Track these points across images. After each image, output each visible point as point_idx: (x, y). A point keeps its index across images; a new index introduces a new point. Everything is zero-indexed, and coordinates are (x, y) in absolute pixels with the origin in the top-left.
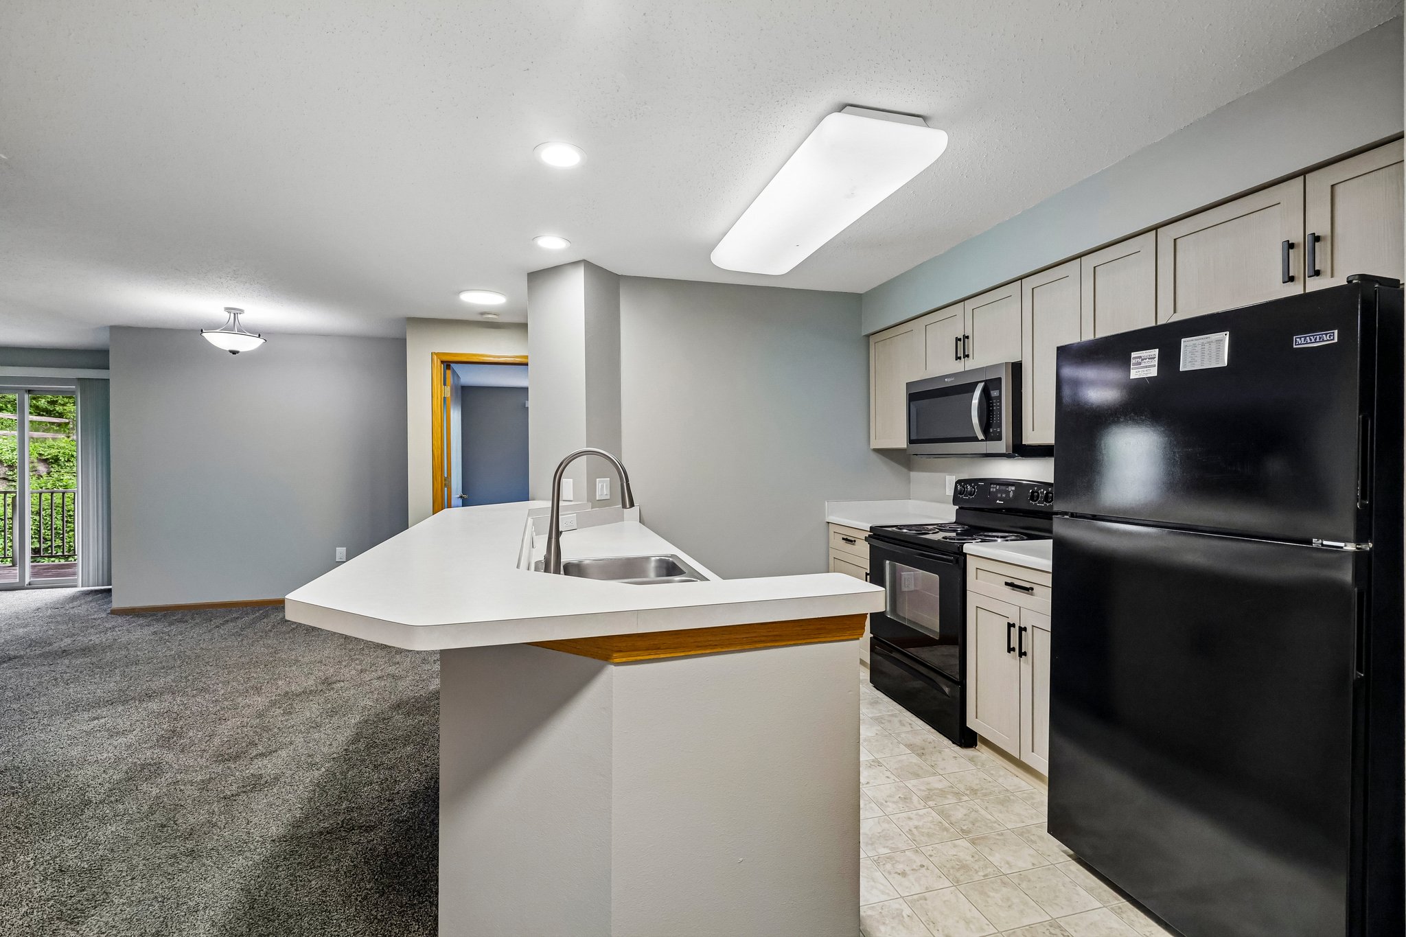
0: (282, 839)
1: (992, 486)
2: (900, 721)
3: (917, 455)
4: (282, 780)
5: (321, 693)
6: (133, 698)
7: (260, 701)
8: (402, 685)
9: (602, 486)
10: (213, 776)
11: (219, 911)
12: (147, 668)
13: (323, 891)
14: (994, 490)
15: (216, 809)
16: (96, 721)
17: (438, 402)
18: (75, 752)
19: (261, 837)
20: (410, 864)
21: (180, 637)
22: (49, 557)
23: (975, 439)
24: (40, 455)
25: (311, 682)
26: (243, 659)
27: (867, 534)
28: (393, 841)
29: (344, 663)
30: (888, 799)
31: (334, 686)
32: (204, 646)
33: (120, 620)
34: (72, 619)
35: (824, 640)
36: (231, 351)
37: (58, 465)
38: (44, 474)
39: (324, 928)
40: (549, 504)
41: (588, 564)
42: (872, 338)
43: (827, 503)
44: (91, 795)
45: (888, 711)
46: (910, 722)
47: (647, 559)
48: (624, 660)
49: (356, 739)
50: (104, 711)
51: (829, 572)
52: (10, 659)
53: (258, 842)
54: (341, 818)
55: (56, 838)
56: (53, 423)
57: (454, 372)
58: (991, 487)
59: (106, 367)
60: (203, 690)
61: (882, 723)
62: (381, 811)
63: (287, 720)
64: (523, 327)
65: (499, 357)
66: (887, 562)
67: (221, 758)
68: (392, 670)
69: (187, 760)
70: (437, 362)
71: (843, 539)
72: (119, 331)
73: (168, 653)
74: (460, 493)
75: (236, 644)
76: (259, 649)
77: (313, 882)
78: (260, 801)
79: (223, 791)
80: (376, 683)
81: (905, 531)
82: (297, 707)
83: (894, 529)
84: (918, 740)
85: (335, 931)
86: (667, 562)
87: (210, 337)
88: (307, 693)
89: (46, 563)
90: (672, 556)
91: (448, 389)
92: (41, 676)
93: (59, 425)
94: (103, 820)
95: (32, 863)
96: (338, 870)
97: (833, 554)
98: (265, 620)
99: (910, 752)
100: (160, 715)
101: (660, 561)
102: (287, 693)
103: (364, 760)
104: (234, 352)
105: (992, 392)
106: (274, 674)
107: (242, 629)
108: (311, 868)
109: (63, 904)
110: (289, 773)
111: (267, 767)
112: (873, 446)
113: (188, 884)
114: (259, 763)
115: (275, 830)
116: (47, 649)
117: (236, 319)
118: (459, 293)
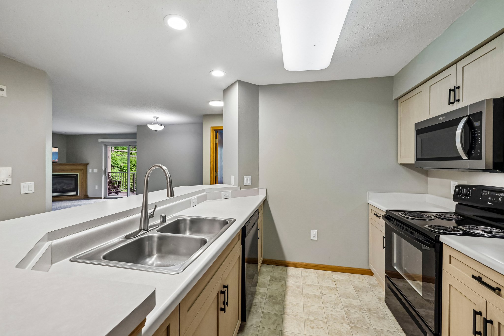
1: (484, 191)
9: (247, 179)
14: (486, 194)
17: (213, 145)
23: (460, 158)
27: (384, 214)
42: (399, 101)
43: (368, 193)
58: (482, 192)
59: (136, 138)
70: (213, 130)
71: (374, 214)
72: (139, 127)
87: (149, 126)
91: (218, 140)
104: (156, 131)
105: (474, 123)
112: (399, 162)
117: (157, 120)
118: (209, 102)
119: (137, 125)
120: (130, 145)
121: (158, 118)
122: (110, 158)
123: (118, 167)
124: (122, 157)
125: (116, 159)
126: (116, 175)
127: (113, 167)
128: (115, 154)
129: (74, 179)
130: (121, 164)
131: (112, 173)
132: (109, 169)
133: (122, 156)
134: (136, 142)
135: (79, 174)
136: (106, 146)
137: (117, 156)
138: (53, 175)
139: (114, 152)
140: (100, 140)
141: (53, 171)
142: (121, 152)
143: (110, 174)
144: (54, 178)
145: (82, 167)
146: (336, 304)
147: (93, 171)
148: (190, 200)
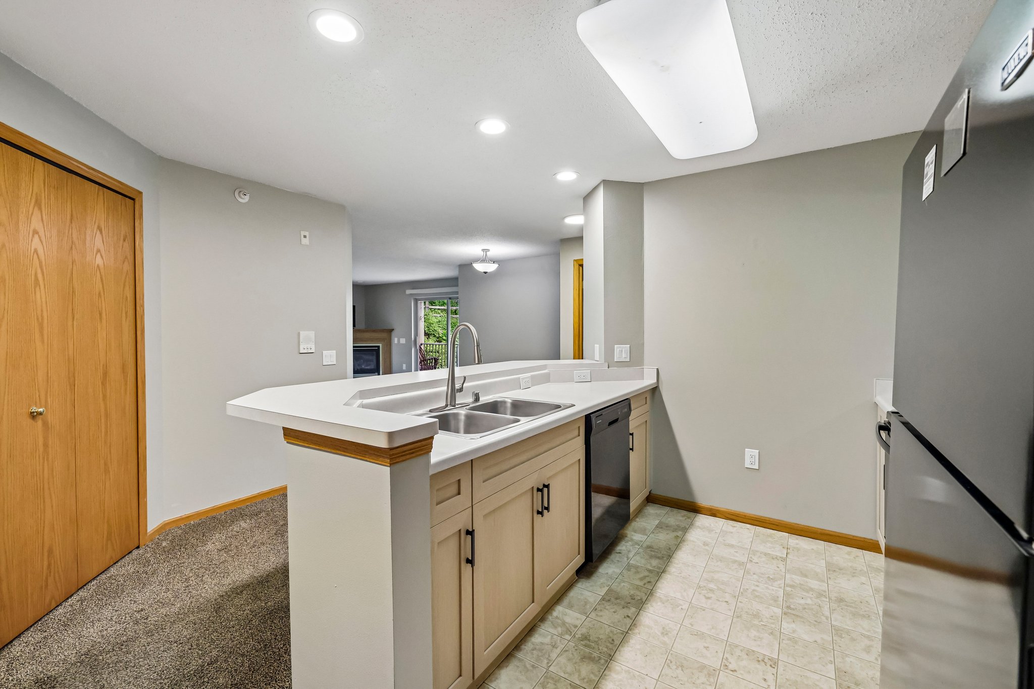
9: (621, 351)
17: (577, 292)
43: (876, 381)
59: (457, 286)
70: (577, 266)
72: (462, 267)
87: (475, 266)
104: (485, 273)
117: (486, 255)
118: (564, 218)
119: (458, 264)
120: (450, 298)
121: (488, 250)
122: (423, 320)
123: (435, 336)
124: (440, 318)
125: (432, 322)
126: (431, 349)
127: (427, 335)
128: (431, 314)
129: (375, 353)
130: (439, 330)
131: (426, 345)
132: (422, 339)
133: (440, 316)
134: (457, 293)
135: (381, 345)
136: (416, 301)
137: (435, 318)
138: (354, 347)
139: (430, 311)
140: (408, 292)
141: (355, 340)
142: (439, 309)
143: (422, 347)
144: (357, 351)
145: (384, 335)
146: (772, 579)
147: (399, 341)
148: (519, 378)
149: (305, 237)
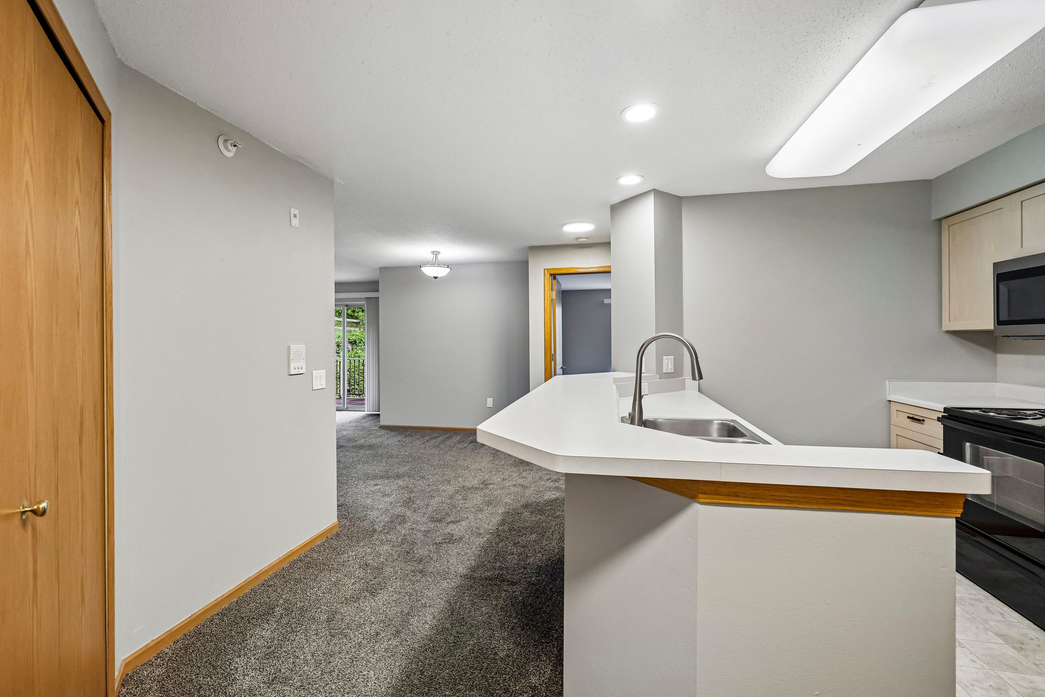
0: (464, 577)
2: (987, 608)
3: (1008, 336)
4: (464, 540)
5: (482, 490)
6: (391, 477)
7: (450, 489)
8: (528, 492)
9: (668, 362)
10: (430, 529)
11: (436, 611)
12: (397, 460)
13: (489, 616)
15: (432, 549)
16: (376, 487)
17: (548, 302)
18: (369, 501)
19: (455, 572)
20: (539, 614)
21: (410, 445)
22: (353, 394)
24: (349, 339)
25: (476, 482)
26: (440, 462)
27: (940, 415)
28: (528, 595)
29: (493, 473)
30: (974, 683)
31: (489, 486)
32: (422, 451)
33: (383, 432)
34: (364, 429)
35: (912, 512)
36: (434, 277)
37: (356, 345)
38: (351, 350)
39: (491, 640)
40: (634, 375)
41: (661, 422)
42: (943, 222)
43: (888, 382)
44: (376, 526)
45: (970, 594)
46: (1001, 611)
47: (709, 422)
48: (708, 501)
49: (503, 522)
50: (379, 482)
51: (890, 448)
52: (341, 447)
53: (453, 574)
54: (497, 572)
55: (363, 546)
56: (354, 322)
57: (558, 282)
59: (378, 291)
60: (423, 477)
61: (962, 604)
62: (520, 574)
63: (464, 503)
64: (607, 244)
65: (588, 268)
66: (968, 444)
67: (433, 520)
68: (520, 481)
69: (417, 517)
70: (548, 275)
71: (908, 417)
72: (384, 270)
73: (406, 453)
74: (561, 365)
75: (437, 452)
76: (448, 457)
77: (483, 609)
78: (454, 550)
79: (435, 539)
80: (512, 489)
81: (992, 414)
82: (470, 496)
83: (977, 411)
84: (1013, 633)
85: (497, 644)
86: (728, 426)
87: (424, 269)
88: (474, 489)
89: (351, 397)
90: (732, 421)
91: (554, 293)
92: (353, 458)
93: (356, 323)
94: (382, 543)
95: (354, 557)
96: (496, 605)
97: (894, 431)
98: (450, 440)
99: (1003, 643)
100: (403, 488)
101: (722, 424)
102: (464, 486)
103: (507, 538)
104: (436, 278)
106: (456, 474)
107: (439, 444)
108: (482, 599)
109: (368, 583)
110: (467, 537)
111: (457, 530)
112: (945, 328)
113: (421, 589)
114: (452, 526)
115: (462, 570)
116: (355, 444)
117: (436, 258)
118: (563, 226)
119: (380, 266)
121: (439, 253)
134: (377, 299)
149: (295, 216)
